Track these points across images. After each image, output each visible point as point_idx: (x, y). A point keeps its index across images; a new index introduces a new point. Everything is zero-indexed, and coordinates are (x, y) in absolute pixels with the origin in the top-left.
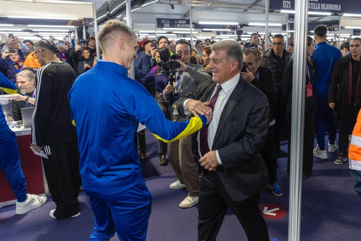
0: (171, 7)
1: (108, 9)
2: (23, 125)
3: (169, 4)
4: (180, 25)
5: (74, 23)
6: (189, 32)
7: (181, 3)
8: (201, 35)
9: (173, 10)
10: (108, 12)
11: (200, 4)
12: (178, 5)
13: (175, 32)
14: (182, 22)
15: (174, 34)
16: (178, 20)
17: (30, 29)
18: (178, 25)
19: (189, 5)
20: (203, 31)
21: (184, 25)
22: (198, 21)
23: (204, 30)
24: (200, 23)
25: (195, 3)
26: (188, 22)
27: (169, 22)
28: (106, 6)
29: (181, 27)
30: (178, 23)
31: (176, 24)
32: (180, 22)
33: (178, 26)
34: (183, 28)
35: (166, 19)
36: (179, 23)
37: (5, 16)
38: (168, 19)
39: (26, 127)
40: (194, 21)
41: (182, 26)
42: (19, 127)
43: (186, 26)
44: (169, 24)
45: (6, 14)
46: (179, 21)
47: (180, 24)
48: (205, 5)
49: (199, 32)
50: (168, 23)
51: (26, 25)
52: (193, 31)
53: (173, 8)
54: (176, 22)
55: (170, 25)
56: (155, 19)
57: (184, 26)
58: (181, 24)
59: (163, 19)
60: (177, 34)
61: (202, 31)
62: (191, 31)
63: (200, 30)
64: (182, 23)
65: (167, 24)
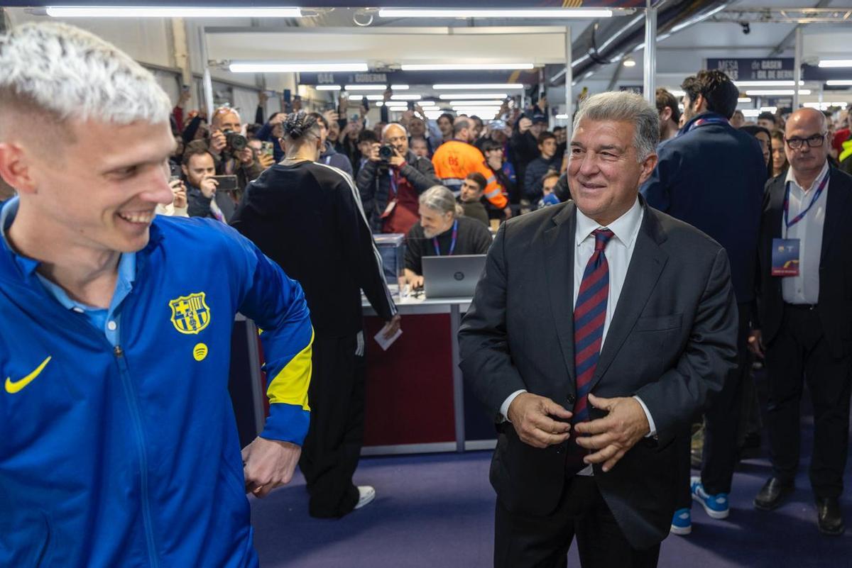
0: (741, 28)
1: (594, 44)
2: (423, 292)
3: (737, 22)
4: (764, 73)
5: (523, 77)
6: (791, 92)
7: (769, 17)
8: (820, 98)
9: (748, 36)
10: (592, 51)
11: (822, 15)
12: (763, 25)
13: (749, 93)
14: (770, 65)
15: (747, 96)
16: (760, 60)
17: (435, 95)
18: (759, 72)
19: (789, 21)
20: (826, 88)
21: (776, 74)
22: (817, 59)
23: (830, 83)
24: (823, 64)
25: (808, 15)
26: (788, 64)
27: (736, 67)
28: (590, 37)
29: (767, 79)
30: (761, 69)
31: (756, 71)
32: (765, 65)
33: (759, 77)
34: (772, 79)
35: (729, 59)
36: (764, 67)
37: (396, 67)
38: (734, 60)
39: (429, 297)
40: (807, 61)
41: (771, 74)
42: (416, 296)
43: (780, 74)
44: (736, 72)
45: (398, 62)
46: (764, 62)
47: (764, 70)
48: (834, 17)
49: (814, 91)
50: (736, 70)
51: (430, 86)
52: (802, 88)
53: (747, 32)
54: (755, 65)
55: (738, 74)
56: (703, 60)
57: (776, 76)
58: (767, 70)
59: (722, 60)
60: (755, 98)
61: (822, 87)
62: (796, 88)
63: (818, 85)
64: (772, 68)
65: (731, 72)
